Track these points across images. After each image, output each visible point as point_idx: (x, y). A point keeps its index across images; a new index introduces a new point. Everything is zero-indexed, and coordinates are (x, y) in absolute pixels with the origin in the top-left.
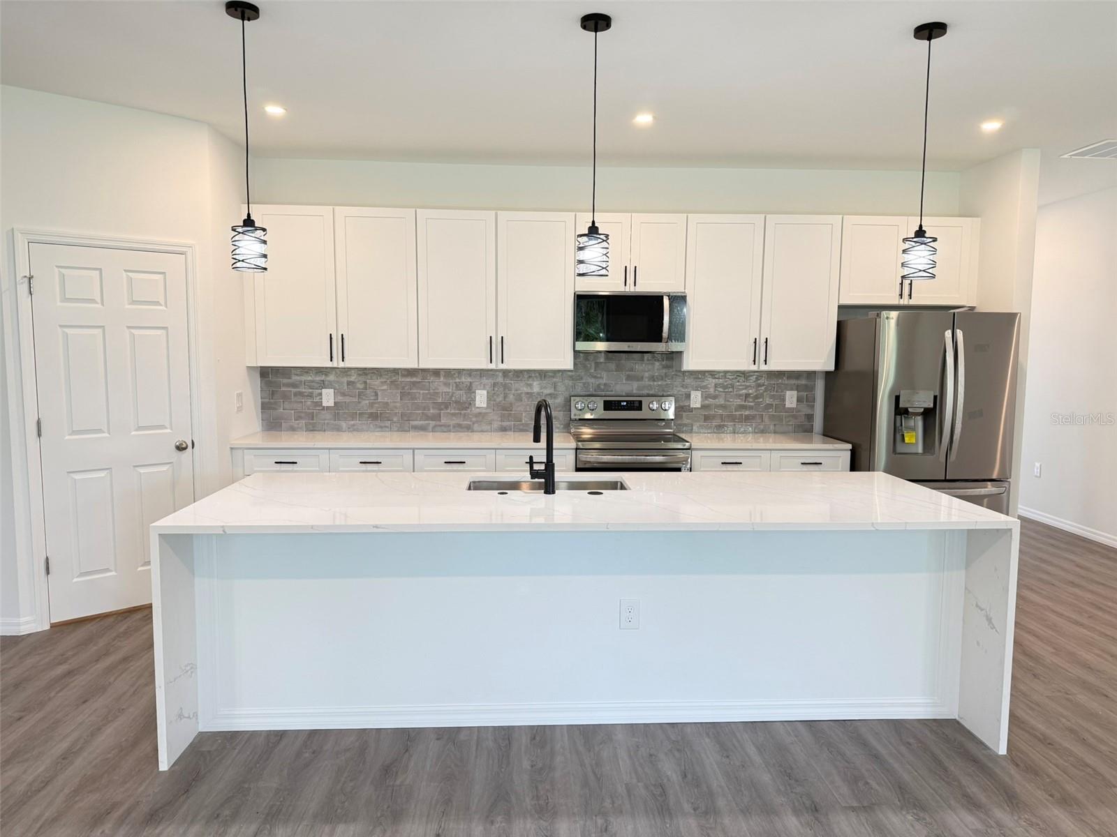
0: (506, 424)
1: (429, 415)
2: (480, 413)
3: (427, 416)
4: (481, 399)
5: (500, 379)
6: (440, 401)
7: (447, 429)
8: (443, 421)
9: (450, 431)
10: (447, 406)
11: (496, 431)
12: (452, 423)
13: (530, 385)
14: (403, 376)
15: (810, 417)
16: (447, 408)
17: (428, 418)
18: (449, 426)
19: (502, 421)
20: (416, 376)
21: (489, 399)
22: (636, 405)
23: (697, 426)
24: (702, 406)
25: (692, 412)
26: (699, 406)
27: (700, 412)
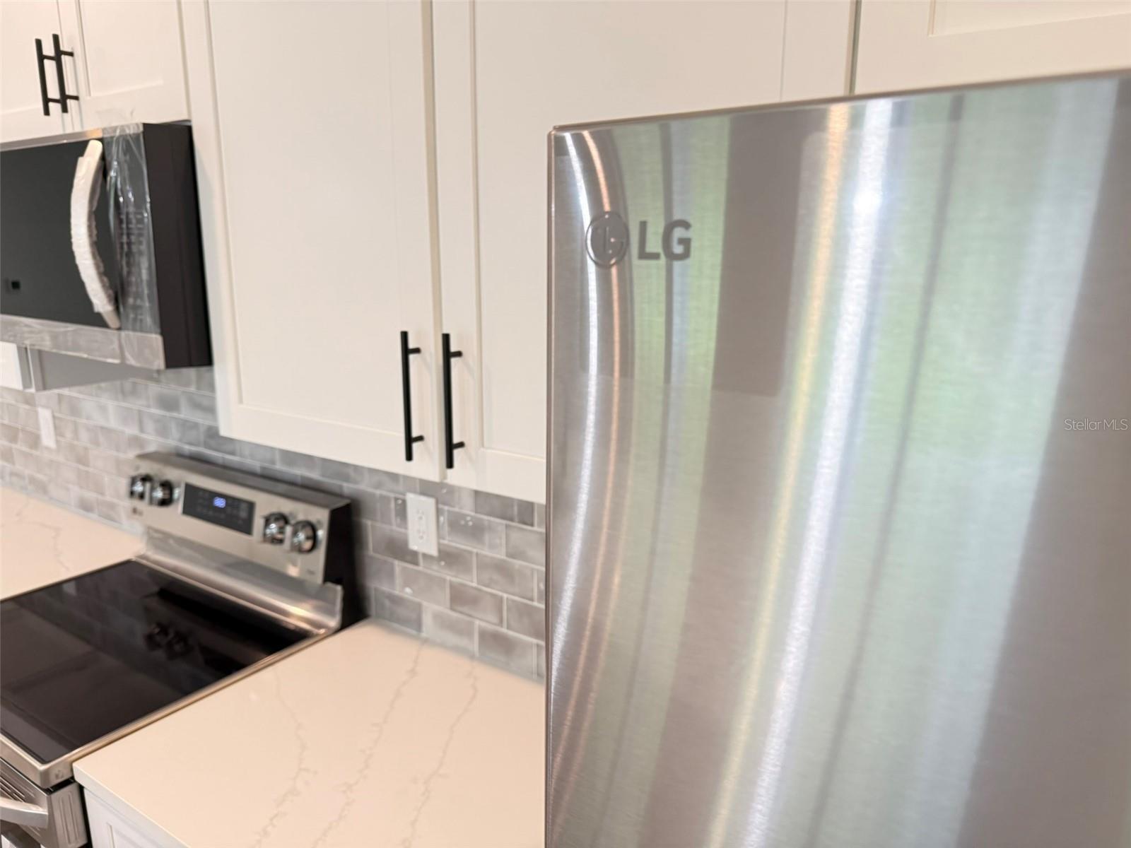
22: (243, 514)
23: (437, 617)
24: (440, 551)
25: (416, 564)
26: (434, 552)
27: (438, 571)
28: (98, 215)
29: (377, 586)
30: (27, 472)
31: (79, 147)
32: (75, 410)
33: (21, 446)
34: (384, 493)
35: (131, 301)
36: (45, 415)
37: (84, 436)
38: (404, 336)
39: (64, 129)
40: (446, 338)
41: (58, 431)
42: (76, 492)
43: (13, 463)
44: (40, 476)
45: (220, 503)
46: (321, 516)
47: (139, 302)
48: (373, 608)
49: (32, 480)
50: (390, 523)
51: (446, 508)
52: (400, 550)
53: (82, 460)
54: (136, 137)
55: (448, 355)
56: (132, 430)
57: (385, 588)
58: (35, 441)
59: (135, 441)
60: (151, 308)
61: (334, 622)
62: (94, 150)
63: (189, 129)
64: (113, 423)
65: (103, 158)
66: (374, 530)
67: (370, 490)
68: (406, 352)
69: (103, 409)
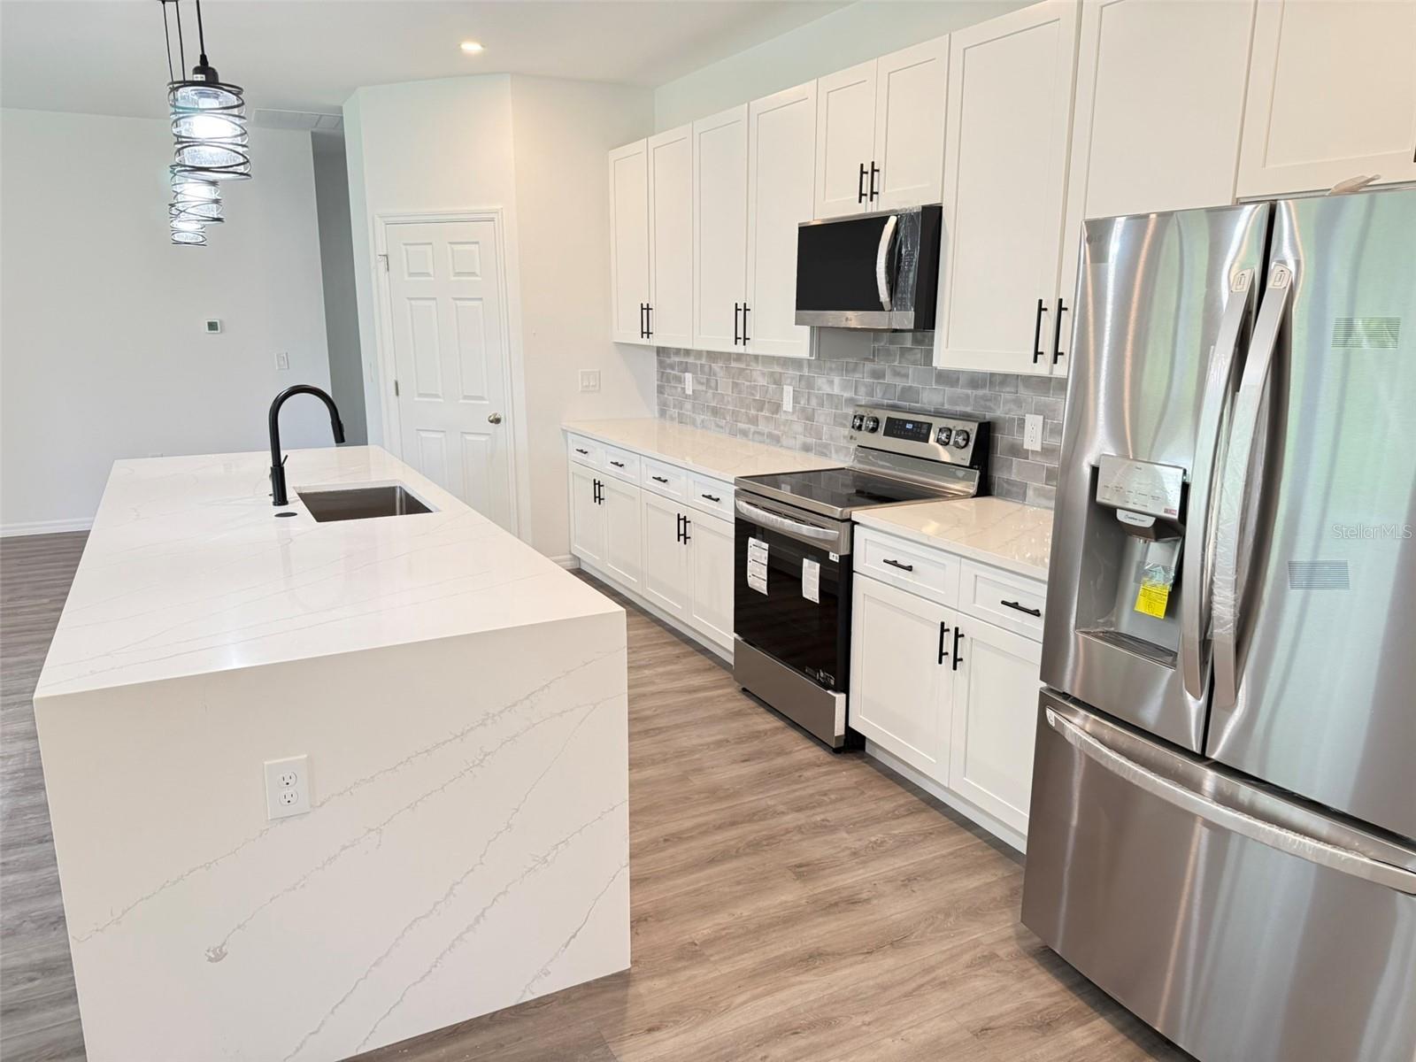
22: (924, 431)
23: (1036, 489)
24: (1042, 448)
25: (1027, 458)
26: (1039, 449)
27: (1040, 460)
28: (891, 253)
29: (1000, 475)
30: (766, 430)
31: (883, 220)
32: (810, 385)
33: (766, 413)
34: (1011, 416)
35: (900, 295)
36: (788, 391)
37: (814, 402)
38: (1041, 301)
39: (877, 208)
40: (1061, 301)
41: (796, 400)
42: (801, 439)
43: (758, 426)
44: (776, 432)
45: (909, 426)
46: (973, 428)
47: (904, 296)
48: (996, 490)
49: (770, 435)
50: (1013, 435)
51: (1049, 421)
52: (1017, 451)
53: (810, 418)
54: (918, 213)
55: (1061, 309)
56: (847, 394)
57: (1005, 476)
58: (777, 407)
59: (850, 401)
60: (911, 298)
61: (973, 490)
62: (892, 221)
63: (941, 208)
64: (836, 390)
65: (897, 224)
66: (1002, 440)
67: (1003, 415)
68: (1041, 309)
69: (831, 383)
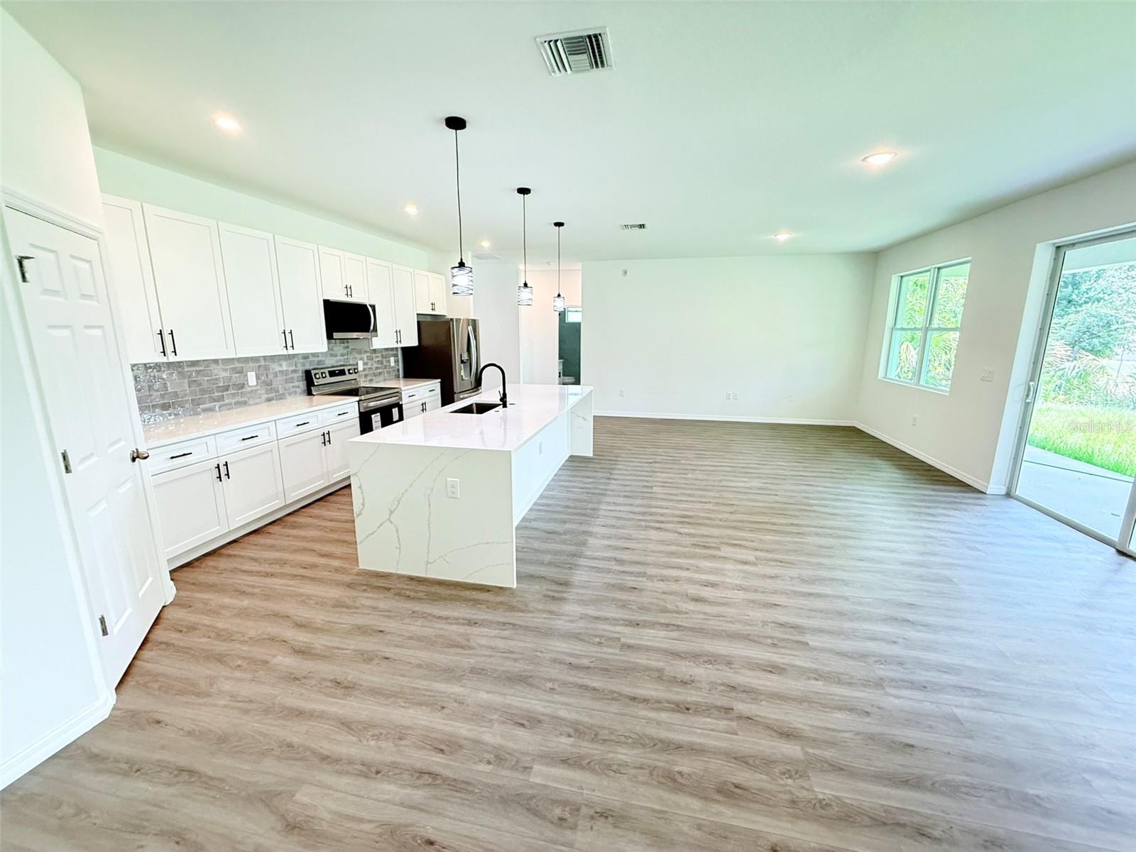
0: (270, 395)
1: (215, 398)
2: (252, 391)
3: (213, 398)
4: (252, 378)
5: (262, 363)
6: (222, 384)
7: (229, 406)
8: (227, 401)
9: (232, 408)
10: (227, 388)
11: (265, 402)
12: (233, 401)
13: (281, 365)
14: (188, 366)
15: (399, 375)
16: (227, 390)
17: (215, 401)
18: (231, 404)
19: (267, 394)
20: (200, 366)
21: (258, 378)
